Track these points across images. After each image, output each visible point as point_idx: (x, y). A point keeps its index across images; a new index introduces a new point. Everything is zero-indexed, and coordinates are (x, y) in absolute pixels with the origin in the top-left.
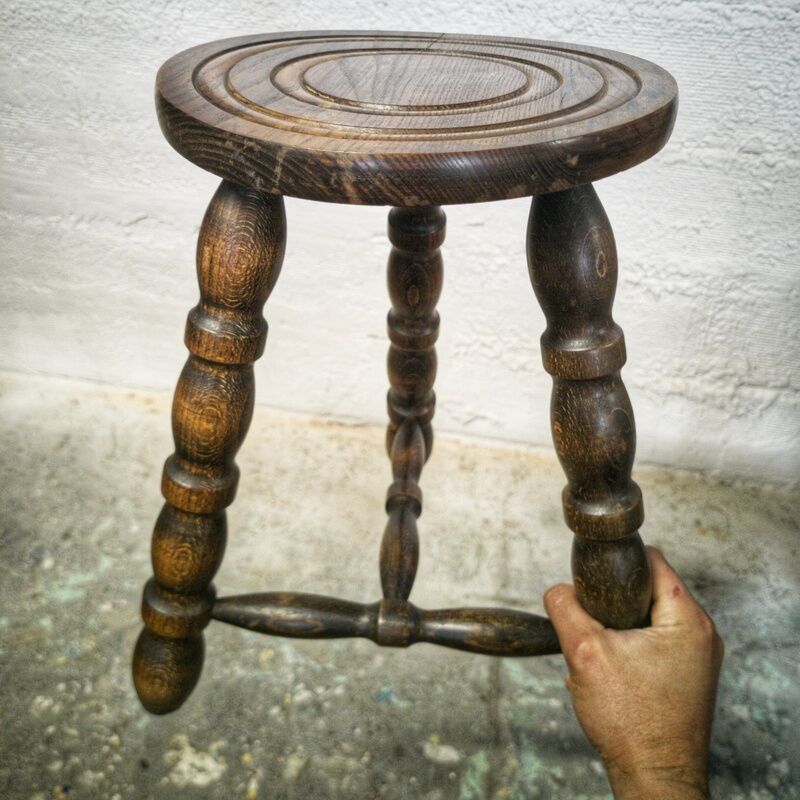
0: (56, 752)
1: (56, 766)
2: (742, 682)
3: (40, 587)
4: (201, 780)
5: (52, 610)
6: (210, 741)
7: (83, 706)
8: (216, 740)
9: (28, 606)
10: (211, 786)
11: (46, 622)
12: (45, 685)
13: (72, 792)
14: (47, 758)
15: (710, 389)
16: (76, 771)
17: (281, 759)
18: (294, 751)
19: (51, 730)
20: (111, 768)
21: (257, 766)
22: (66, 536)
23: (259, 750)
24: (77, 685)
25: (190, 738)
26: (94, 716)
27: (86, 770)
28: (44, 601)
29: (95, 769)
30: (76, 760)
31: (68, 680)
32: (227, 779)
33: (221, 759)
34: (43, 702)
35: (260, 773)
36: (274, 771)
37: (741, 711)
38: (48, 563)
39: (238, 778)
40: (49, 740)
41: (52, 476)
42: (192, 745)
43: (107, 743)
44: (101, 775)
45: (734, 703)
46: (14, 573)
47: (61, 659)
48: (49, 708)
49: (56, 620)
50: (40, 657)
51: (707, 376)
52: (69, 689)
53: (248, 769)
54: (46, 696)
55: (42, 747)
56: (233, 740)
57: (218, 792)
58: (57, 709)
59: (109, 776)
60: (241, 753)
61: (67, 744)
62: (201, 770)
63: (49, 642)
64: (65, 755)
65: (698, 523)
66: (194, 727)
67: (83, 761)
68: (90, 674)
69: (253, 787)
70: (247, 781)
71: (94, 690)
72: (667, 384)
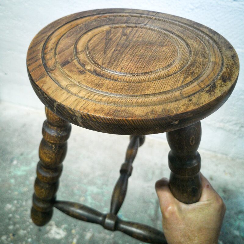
0: (11, 222)
1: (11, 227)
2: (237, 223)
3: (12, 170)
4: (58, 237)
5: (15, 177)
6: (62, 224)
7: (22, 209)
8: (64, 224)
9: (7, 175)
10: (61, 240)
11: (13, 181)
12: (10, 201)
13: (16, 236)
14: (9, 224)
15: (231, 127)
16: (17, 230)
17: (85, 233)
18: (89, 230)
19: (11, 215)
20: (29, 229)
21: (77, 234)
22: (22, 155)
23: (77, 229)
24: (20, 201)
25: (55, 222)
26: (25, 212)
27: (21, 229)
28: (13, 174)
29: (24, 229)
30: (18, 226)
31: (18, 200)
32: (67, 237)
33: (65, 230)
34: (9, 206)
35: (77, 237)
36: (82, 236)
37: (237, 233)
38: (15, 162)
39: (70, 237)
40: (10, 219)
41: (19, 135)
42: (56, 225)
43: (28, 221)
44: (25, 232)
45: (234, 229)
46: (4, 164)
47: (16, 193)
48: (11, 209)
49: (16, 180)
50: (10, 191)
51: (231, 123)
52: (18, 203)
53: (73, 235)
54: (10, 204)
55: (7, 221)
56: (69, 225)
57: (63, 241)
58: (13, 209)
59: (28, 232)
60: (71, 229)
61: (16, 220)
62: (58, 233)
63: (13, 187)
64: (14, 224)
65: (224, 171)
66: (57, 219)
67: (20, 227)
68: (25, 198)
69: (75, 241)
70: (73, 239)
71: (26, 204)
72: (218, 125)
